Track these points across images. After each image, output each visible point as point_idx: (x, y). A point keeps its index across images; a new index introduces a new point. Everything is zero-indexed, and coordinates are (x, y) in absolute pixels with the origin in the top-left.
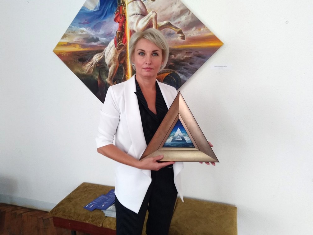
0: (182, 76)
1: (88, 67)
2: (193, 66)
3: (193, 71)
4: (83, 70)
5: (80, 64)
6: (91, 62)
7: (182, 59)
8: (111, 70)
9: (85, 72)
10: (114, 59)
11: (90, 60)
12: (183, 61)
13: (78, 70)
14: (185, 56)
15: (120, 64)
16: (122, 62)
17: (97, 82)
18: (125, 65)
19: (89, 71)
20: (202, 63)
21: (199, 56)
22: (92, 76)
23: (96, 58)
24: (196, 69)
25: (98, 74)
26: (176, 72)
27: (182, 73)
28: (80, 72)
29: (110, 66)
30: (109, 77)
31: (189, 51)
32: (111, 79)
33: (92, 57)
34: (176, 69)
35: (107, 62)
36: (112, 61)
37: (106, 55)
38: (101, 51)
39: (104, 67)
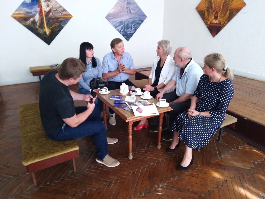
0: (63, 25)
1: (28, 23)
2: (65, 22)
3: (66, 24)
4: (26, 24)
5: (25, 21)
6: (30, 21)
7: (62, 20)
8: (38, 23)
9: (28, 24)
10: (39, 20)
11: (29, 20)
12: (62, 21)
13: (24, 24)
14: (63, 19)
15: (41, 21)
16: (42, 21)
17: (33, 28)
18: (43, 22)
19: (29, 24)
20: (68, 21)
21: (67, 19)
22: (30, 26)
23: (32, 19)
24: (67, 23)
25: (33, 25)
26: (61, 24)
27: (63, 24)
28: (25, 24)
29: (37, 22)
30: (38, 26)
31: (64, 18)
32: (38, 27)
33: (30, 19)
34: (61, 23)
35: (36, 20)
36: (38, 20)
37: (35, 18)
38: (33, 17)
39: (35, 23)
